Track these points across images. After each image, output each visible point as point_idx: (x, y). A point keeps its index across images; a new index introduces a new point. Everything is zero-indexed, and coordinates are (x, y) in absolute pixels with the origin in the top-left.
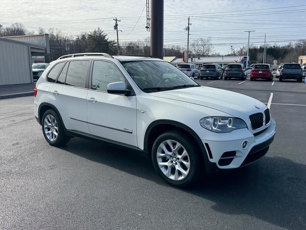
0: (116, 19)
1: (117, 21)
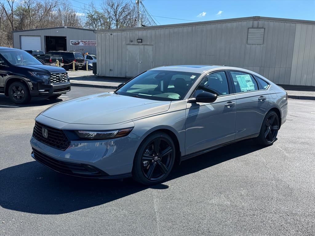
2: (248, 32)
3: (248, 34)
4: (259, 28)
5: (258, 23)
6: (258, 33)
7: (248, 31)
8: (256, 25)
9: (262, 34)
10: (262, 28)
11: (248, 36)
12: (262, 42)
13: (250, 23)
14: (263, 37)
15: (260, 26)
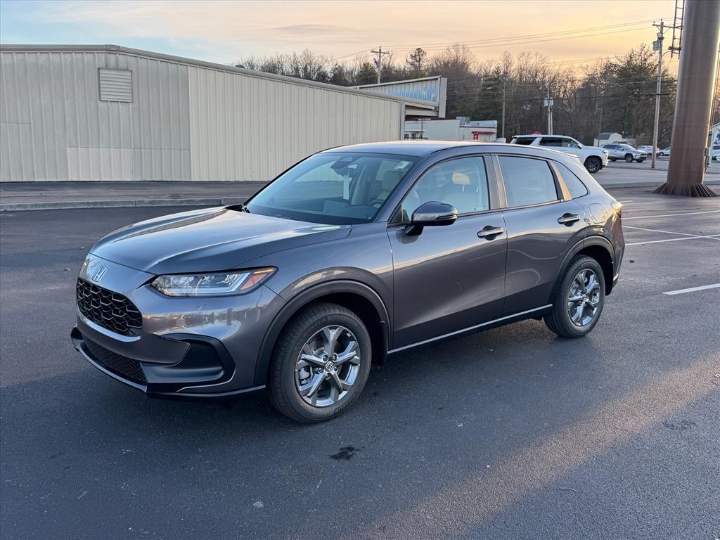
0: (662, 23)
1: (664, 28)
2: (99, 77)
3: (99, 80)
4: (121, 70)
5: (117, 60)
6: (120, 80)
7: (99, 74)
8: (112, 63)
9: (129, 83)
10: (127, 70)
11: (99, 84)
12: (131, 98)
13: (101, 58)
14: (130, 88)
15: (122, 65)
